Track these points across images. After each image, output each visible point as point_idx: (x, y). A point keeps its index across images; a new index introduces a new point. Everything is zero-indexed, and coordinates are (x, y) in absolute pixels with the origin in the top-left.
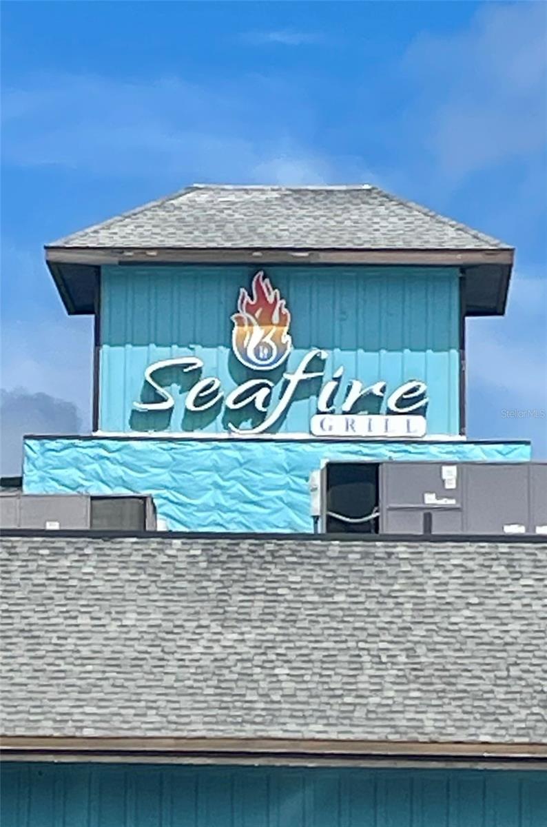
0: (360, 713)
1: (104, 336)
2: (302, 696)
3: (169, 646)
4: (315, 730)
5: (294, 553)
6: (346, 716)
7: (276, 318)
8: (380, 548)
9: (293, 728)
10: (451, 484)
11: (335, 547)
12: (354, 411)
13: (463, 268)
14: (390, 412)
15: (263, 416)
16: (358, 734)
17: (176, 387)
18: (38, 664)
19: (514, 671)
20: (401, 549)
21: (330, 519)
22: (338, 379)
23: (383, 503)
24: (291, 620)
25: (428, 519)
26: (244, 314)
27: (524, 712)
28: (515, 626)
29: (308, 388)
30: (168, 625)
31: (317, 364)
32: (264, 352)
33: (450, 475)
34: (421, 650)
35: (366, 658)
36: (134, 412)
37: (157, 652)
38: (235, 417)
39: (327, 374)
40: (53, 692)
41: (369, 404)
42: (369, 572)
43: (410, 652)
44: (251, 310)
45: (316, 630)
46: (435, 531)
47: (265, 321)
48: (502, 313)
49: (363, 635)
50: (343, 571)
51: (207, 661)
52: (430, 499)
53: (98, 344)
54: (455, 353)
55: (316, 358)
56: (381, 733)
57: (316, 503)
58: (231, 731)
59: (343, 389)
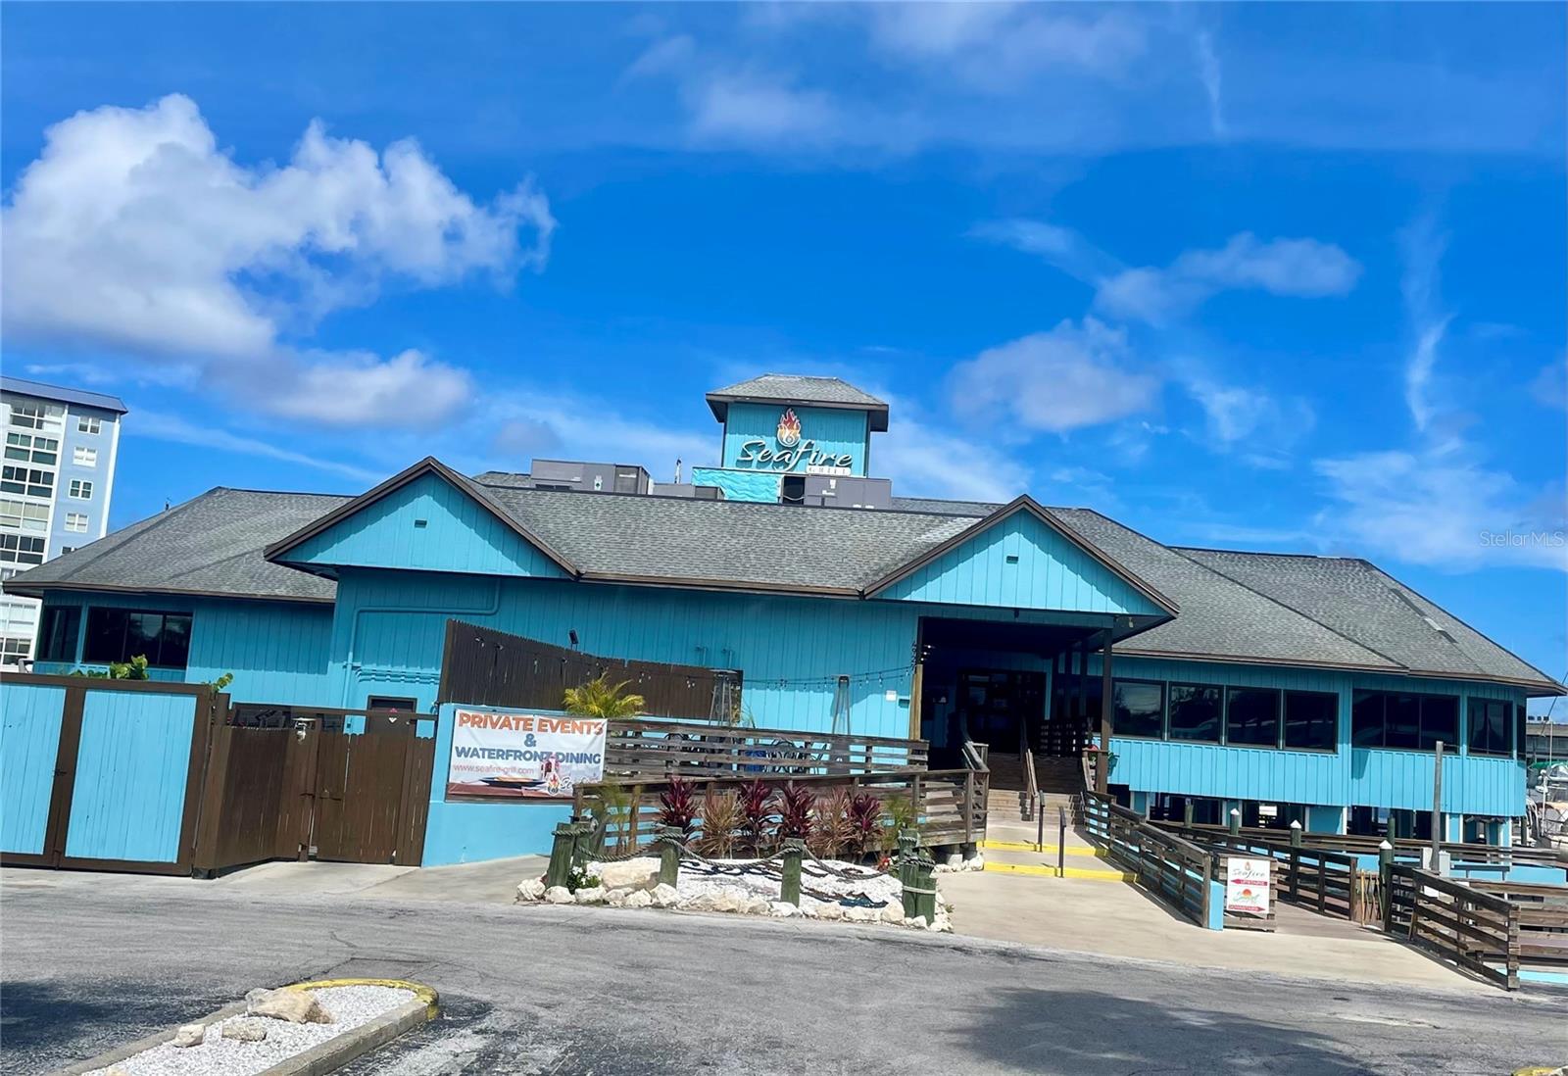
0: (780, 574)
1: (728, 430)
2: (758, 566)
3: (709, 544)
4: (761, 579)
5: (766, 510)
6: (772, 575)
7: (795, 426)
8: (800, 510)
9: (753, 578)
10: (833, 487)
11: (782, 509)
12: (823, 464)
13: (869, 411)
14: (837, 466)
15: (788, 464)
16: (778, 582)
17: (755, 452)
18: (654, 548)
19: (845, 560)
20: (809, 511)
21: (784, 498)
22: (818, 452)
23: (806, 493)
24: (759, 536)
25: (823, 500)
26: (783, 425)
27: (846, 577)
28: (849, 543)
29: (806, 454)
30: (709, 536)
31: (810, 445)
32: (789, 440)
33: (833, 483)
34: (809, 550)
35: (787, 552)
36: (738, 461)
37: (703, 546)
38: (777, 464)
39: (814, 449)
40: (658, 559)
41: (829, 462)
42: (794, 519)
43: (805, 551)
44: (785, 423)
45: (769, 540)
46: (826, 505)
47: (791, 427)
48: (886, 431)
49: (787, 543)
50: (784, 518)
51: (722, 550)
52: (825, 492)
53: (725, 433)
54: (864, 444)
55: (810, 443)
56: (787, 582)
57: (779, 492)
58: (727, 578)
59: (819, 456)
